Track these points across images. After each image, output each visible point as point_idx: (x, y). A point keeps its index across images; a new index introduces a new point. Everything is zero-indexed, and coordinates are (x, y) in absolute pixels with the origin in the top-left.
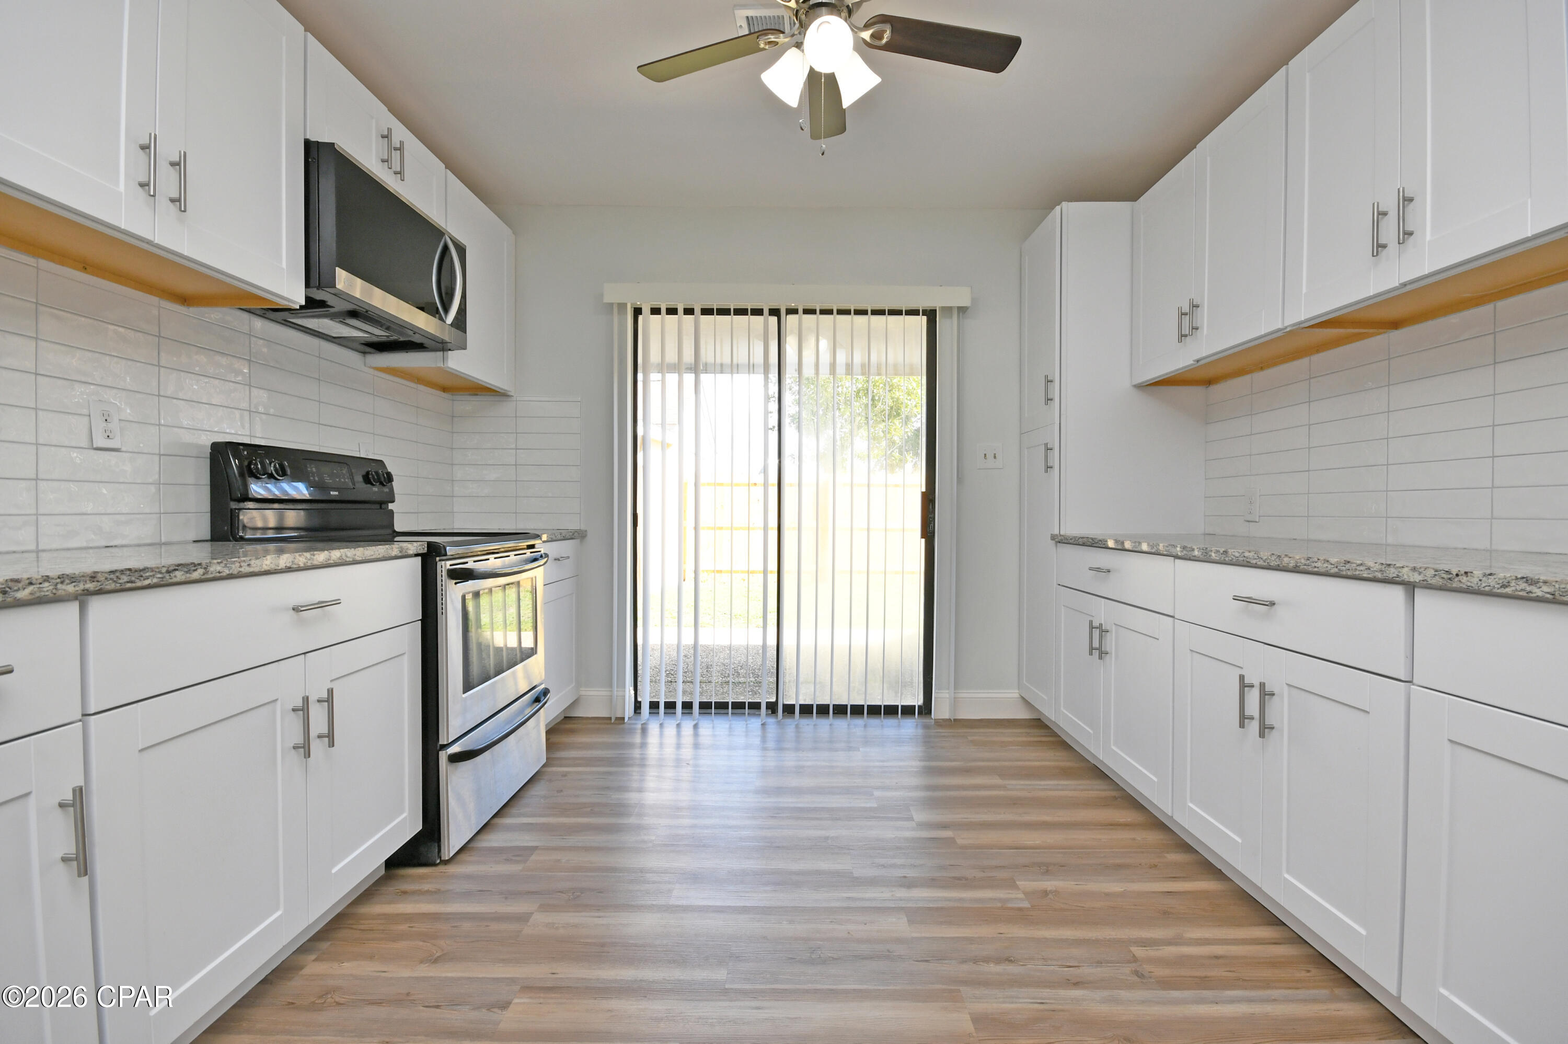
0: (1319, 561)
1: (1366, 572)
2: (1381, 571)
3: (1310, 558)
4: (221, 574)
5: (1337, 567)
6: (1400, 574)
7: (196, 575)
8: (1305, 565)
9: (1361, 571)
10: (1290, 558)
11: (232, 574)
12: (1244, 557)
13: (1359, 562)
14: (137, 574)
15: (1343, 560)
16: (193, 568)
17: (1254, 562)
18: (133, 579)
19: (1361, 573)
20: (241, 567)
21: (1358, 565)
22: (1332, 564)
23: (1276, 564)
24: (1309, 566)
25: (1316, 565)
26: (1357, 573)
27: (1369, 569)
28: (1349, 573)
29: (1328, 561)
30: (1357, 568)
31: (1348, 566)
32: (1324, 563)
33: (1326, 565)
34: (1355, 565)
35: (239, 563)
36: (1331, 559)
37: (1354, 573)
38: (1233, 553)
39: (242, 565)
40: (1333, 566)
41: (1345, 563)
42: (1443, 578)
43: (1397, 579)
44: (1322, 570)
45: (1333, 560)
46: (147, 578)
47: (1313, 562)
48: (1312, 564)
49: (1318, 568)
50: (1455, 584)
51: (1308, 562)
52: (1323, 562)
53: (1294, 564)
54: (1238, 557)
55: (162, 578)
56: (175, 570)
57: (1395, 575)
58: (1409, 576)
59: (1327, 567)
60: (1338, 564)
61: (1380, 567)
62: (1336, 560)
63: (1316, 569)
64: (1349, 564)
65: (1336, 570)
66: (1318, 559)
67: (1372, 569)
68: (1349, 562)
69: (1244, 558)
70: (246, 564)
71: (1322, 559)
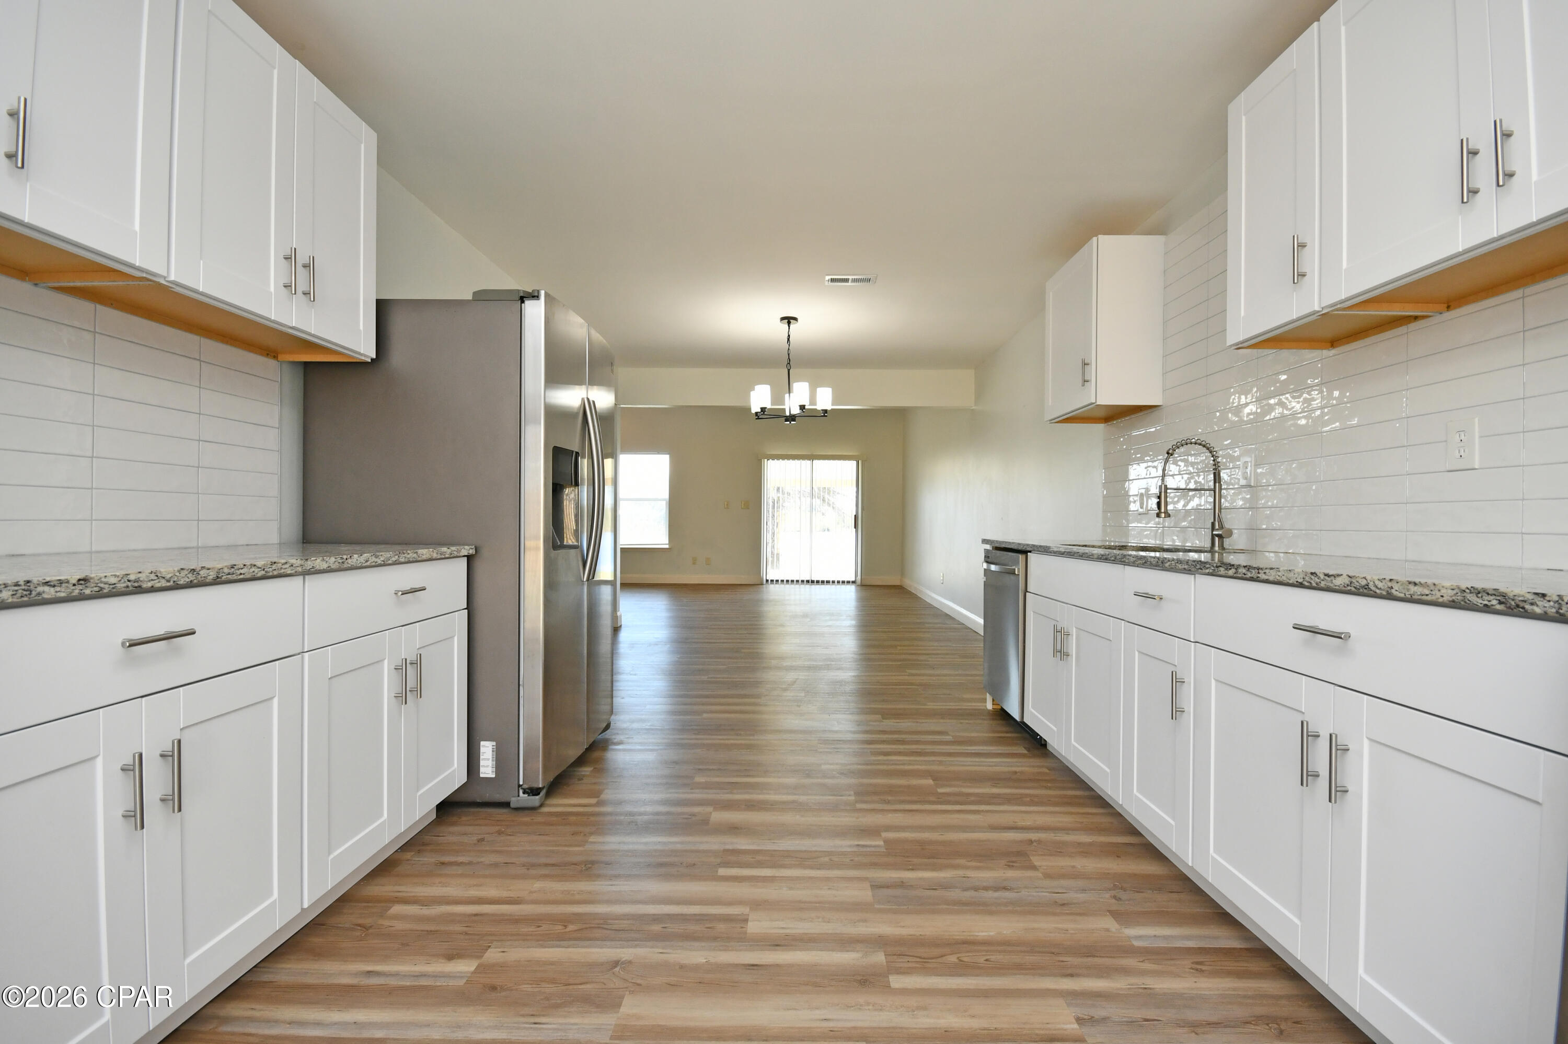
0: (246, 567)
1: (290, 569)
2: (301, 565)
3: (235, 565)
4: (1246, 576)
5: (264, 570)
6: (314, 566)
7: (1231, 572)
8: (229, 574)
9: (286, 568)
10: (209, 569)
11: (1253, 578)
12: (129, 581)
13: (283, 561)
14: (1203, 565)
15: (269, 562)
16: (1230, 567)
17: (150, 584)
18: (1202, 567)
19: (285, 571)
20: (1259, 573)
21: (283, 564)
22: (259, 568)
23: (188, 580)
24: (233, 574)
25: (242, 571)
26: (282, 571)
27: (292, 566)
28: (275, 573)
29: (255, 565)
30: (282, 567)
31: (274, 567)
32: (251, 568)
33: (253, 569)
34: (280, 565)
35: (1258, 569)
36: (258, 563)
37: (280, 572)
38: (103, 580)
39: (1260, 572)
40: (260, 569)
41: (271, 565)
42: (339, 563)
43: (312, 570)
44: (248, 576)
45: (260, 563)
46: (1207, 568)
47: (239, 569)
48: (237, 571)
49: (244, 574)
50: (346, 566)
51: (233, 570)
52: (249, 567)
53: (215, 576)
54: (115, 584)
55: (1214, 570)
56: (1220, 566)
57: (311, 567)
58: (320, 566)
59: (254, 572)
60: (264, 566)
61: (300, 562)
62: (263, 563)
63: (242, 577)
64: (276, 564)
65: (263, 572)
66: (245, 565)
67: (294, 566)
68: (275, 563)
69: (129, 584)
70: (1263, 572)
71: (248, 564)
